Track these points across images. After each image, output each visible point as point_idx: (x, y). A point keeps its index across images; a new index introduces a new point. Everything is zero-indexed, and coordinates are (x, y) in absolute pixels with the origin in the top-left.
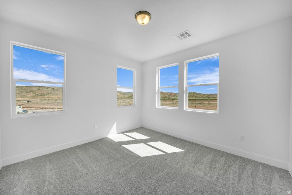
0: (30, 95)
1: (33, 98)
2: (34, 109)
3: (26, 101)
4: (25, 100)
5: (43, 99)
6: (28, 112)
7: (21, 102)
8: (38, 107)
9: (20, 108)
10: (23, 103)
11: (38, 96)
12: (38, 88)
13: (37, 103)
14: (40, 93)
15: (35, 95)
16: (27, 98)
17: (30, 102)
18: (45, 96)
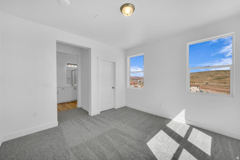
0: (209, 79)
1: (210, 81)
2: (210, 90)
3: (205, 84)
4: (205, 82)
5: (220, 82)
6: (203, 92)
7: (202, 84)
8: (214, 89)
9: (198, 88)
10: (203, 84)
11: (215, 79)
12: (216, 72)
13: (213, 86)
14: (217, 76)
15: (212, 78)
16: (207, 81)
17: (208, 84)
18: (222, 80)
